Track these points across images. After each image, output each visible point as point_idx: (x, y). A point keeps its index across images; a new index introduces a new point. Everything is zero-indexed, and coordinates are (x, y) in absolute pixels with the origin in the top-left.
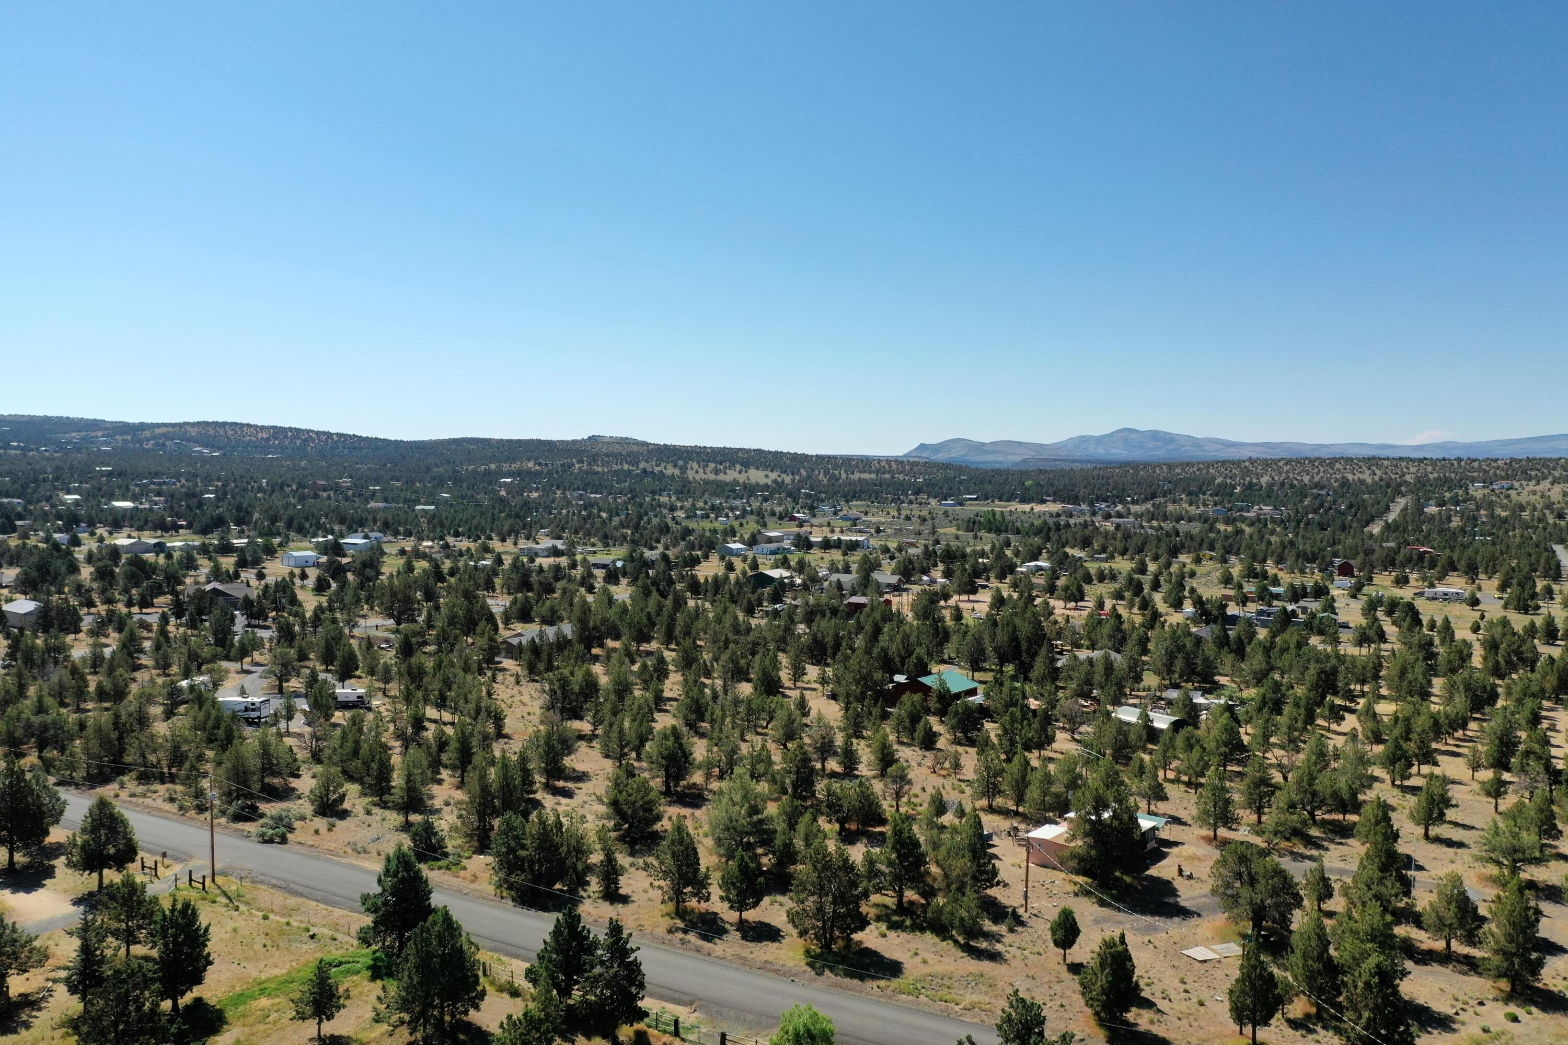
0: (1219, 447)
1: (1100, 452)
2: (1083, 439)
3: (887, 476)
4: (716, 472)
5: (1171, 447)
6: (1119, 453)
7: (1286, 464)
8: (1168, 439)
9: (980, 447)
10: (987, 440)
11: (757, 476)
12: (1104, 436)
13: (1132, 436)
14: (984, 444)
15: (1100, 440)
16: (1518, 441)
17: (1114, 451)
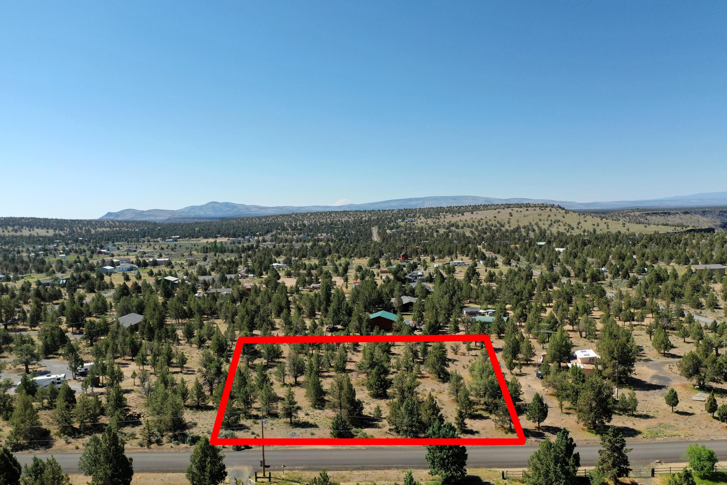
0: (257, 209)
1: (202, 213)
2: (193, 208)
3: (118, 229)
4: (16, 231)
5: (236, 210)
6: (211, 213)
7: (311, 215)
8: (234, 206)
9: (142, 213)
10: (145, 209)
11: (42, 232)
12: (202, 206)
13: (216, 205)
14: (143, 211)
15: (201, 208)
16: (377, 203)
17: (208, 213)
